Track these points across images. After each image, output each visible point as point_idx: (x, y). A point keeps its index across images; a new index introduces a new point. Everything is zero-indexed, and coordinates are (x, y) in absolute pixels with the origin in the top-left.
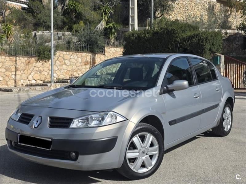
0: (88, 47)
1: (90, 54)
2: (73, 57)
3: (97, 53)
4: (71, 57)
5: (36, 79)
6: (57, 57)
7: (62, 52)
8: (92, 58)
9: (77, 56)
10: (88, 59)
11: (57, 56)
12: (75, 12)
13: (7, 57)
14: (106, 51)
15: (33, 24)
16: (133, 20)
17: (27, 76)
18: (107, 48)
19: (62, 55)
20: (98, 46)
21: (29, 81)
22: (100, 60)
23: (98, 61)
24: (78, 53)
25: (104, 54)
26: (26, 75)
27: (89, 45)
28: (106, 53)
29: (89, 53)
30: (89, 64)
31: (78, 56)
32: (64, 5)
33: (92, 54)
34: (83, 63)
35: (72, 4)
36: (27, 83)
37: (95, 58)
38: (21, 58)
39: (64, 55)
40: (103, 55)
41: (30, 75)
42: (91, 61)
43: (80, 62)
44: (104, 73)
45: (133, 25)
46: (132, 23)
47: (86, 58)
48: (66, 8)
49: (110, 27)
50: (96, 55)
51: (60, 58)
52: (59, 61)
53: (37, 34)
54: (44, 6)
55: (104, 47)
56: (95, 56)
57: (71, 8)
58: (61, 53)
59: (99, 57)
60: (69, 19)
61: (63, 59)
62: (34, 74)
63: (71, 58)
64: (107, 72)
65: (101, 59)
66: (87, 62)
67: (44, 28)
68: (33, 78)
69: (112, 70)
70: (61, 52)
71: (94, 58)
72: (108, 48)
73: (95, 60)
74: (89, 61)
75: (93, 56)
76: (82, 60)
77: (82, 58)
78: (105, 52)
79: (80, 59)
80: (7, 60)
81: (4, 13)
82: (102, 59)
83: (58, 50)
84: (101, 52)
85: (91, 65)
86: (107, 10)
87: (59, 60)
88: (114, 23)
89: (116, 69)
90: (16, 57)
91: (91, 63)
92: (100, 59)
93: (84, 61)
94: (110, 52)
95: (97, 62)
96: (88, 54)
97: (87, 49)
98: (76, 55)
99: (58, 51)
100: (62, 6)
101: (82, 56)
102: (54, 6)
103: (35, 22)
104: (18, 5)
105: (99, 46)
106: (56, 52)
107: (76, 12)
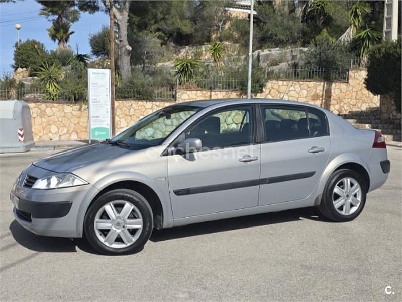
0: (319, 72)
1: (322, 83)
2: (294, 89)
3: (334, 81)
4: (291, 89)
5: (237, 123)
6: (269, 90)
7: (277, 82)
8: (325, 89)
9: (300, 86)
10: (318, 91)
11: (269, 88)
12: (323, 15)
13: (199, 92)
14: (351, 77)
15: (258, 39)
16: (390, 25)
17: (225, 118)
18: (353, 71)
19: (276, 86)
20: (336, 69)
21: (228, 125)
22: (339, 92)
23: (337, 93)
24: (301, 82)
25: (348, 82)
26: (223, 117)
27: (322, 69)
28: (350, 80)
29: (322, 81)
30: (321, 99)
31: (302, 86)
32: (307, 5)
33: (325, 82)
34: (310, 98)
35: (318, 3)
36: (225, 128)
37: (331, 89)
38: (217, 93)
39: (279, 86)
40: (346, 84)
41: (229, 117)
42: (324, 94)
43: (305, 95)
44: (346, 111)
45: (389, 33)
46: (387, 30)
47: (315, 90)
48: (309, 10)
49: (361, 36)
50: (333, 85)
51: (272, 90)
52: (271, 95)
53: (262, 54)
54: (275, 10)
55: (348, 71)
56: (330, 85)
57: (317, 9)
58: (275, 83)
59: (337, 87)
60: (312, 26)
61: (277, 93)
62: (235, 116)
63: (290, 91)
64: (351, 110)
65: (341, 90)
66: (317, 95)
67: (274, 43)
68: (233, 121)
69: (361, 106)
70: (275, 81)
71: (328, 88)
72: (355, 71)
73: (331, 92)
74: (321, 93)
75: (328, 86)
76: (309, 92)
77: (308, 89)
78: (349, 77)
79: (305, 92)
80: (198, 96)
81: (220, 26)
82: (343, 90)
83: (270, 79)
84: (342, 78)
85: (324, 101)
86: (358, 10)
87: (271, 93)
88: (368, 30)
89: (367, 104)
90: (211, 91)
91: (324, 97)
92: (339, 90)
93: (312, 94)
94: (359, 78)
95: (334, 95)
96: (319, 83)
97: (319, 76)
98: (298, 85)
99: (270, 81)
100: (303, 7)
101: (308, 87)
102: (290, 9)
103: (262, 36)
104: (243, 12)
105: (339, 70)
106: (268, 81)
107: (325, 14)
